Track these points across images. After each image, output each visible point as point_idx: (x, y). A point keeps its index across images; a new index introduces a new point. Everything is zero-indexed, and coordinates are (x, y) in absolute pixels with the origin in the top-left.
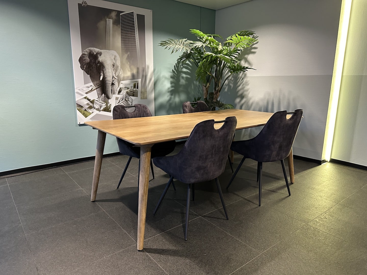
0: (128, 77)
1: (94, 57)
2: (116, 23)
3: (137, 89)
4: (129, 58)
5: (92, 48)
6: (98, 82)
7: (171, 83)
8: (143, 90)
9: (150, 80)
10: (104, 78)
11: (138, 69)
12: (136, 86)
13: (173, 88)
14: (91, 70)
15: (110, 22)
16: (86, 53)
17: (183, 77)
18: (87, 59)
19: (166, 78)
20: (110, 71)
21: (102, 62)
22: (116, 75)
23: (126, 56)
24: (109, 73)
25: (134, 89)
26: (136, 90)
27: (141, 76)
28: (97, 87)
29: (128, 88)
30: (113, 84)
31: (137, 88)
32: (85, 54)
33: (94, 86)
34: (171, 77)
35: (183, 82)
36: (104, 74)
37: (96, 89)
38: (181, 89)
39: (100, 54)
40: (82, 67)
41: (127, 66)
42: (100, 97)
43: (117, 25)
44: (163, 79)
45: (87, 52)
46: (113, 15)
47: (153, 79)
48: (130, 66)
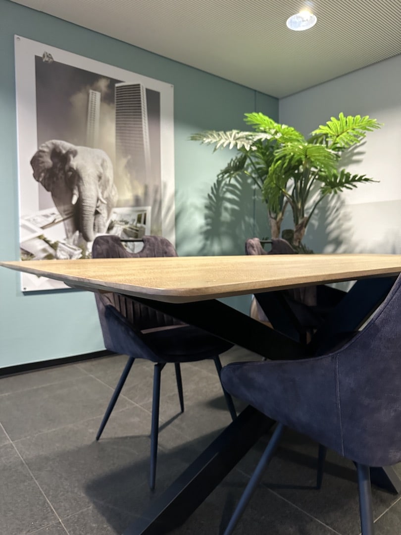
0: (127, 201)
1: (61, 158)
2: (107, 98)
3: (144, 226)
4: (129, 166)
5: (58, 142)
6: (66, 207)
7: (206, 217)
8: (155, 228)
9: (169, 209)
10: (80, 200)
11: (146, 188)
12: (141, 219)
13: (209, 227)
14: (54, 182)
15: (96, 97)
16: (46, 150)
17: (226, 209)
18: (48, 162)
19: (196, 208)
20: (93, 187)
21: (77, 170)
22: (105, 196)
23: (124, 161)
24: (91, 192)
25: (139, 225)
26: (142, 227)
27: (151, 201)
28: (65, 217)
29: (127, 223)
30: (97, 213)
31: (145, 223)
32: (44, 152)
33: (58, 215)
34: (207, 207)
35: (226, 216)
36: (80, 193)
37: (64, 220)
38: (223, 229)
39: (75, 153)
40: (36, 176)
41: (126, 181)
42: (71, 236)
43: (109, 104)
44: (192, 209)
45: (47, 147)
46: (103, 84)
47: (173, 208)
48: (131, 182)
